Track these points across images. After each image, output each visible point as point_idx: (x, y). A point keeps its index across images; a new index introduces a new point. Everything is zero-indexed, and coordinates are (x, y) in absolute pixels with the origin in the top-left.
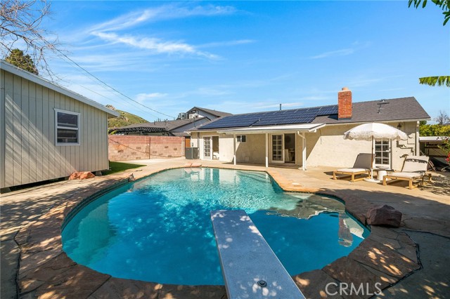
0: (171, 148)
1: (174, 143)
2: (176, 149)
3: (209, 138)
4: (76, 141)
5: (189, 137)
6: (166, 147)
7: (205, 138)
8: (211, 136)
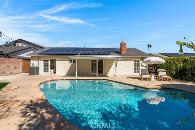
0: (12, 67)
1: (14, 63)
2: (16, 68)
3: (48, 61)
5: (29, 60)
6: (9, 67)
7: (45, 61)
8: (49, 59)
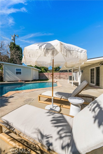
4: (21, 74)
6: (66, 76)
8: (76, 72)
